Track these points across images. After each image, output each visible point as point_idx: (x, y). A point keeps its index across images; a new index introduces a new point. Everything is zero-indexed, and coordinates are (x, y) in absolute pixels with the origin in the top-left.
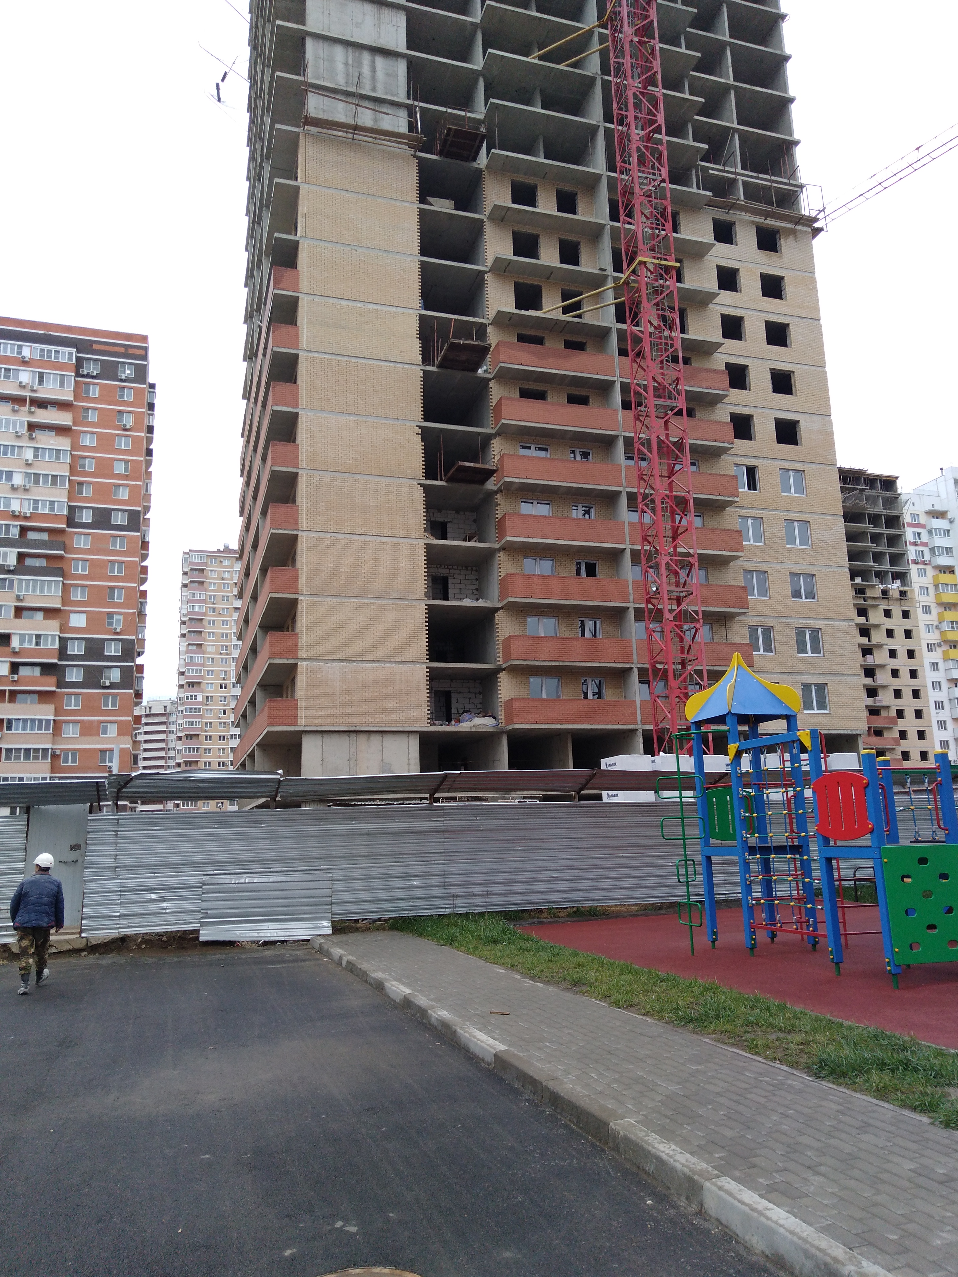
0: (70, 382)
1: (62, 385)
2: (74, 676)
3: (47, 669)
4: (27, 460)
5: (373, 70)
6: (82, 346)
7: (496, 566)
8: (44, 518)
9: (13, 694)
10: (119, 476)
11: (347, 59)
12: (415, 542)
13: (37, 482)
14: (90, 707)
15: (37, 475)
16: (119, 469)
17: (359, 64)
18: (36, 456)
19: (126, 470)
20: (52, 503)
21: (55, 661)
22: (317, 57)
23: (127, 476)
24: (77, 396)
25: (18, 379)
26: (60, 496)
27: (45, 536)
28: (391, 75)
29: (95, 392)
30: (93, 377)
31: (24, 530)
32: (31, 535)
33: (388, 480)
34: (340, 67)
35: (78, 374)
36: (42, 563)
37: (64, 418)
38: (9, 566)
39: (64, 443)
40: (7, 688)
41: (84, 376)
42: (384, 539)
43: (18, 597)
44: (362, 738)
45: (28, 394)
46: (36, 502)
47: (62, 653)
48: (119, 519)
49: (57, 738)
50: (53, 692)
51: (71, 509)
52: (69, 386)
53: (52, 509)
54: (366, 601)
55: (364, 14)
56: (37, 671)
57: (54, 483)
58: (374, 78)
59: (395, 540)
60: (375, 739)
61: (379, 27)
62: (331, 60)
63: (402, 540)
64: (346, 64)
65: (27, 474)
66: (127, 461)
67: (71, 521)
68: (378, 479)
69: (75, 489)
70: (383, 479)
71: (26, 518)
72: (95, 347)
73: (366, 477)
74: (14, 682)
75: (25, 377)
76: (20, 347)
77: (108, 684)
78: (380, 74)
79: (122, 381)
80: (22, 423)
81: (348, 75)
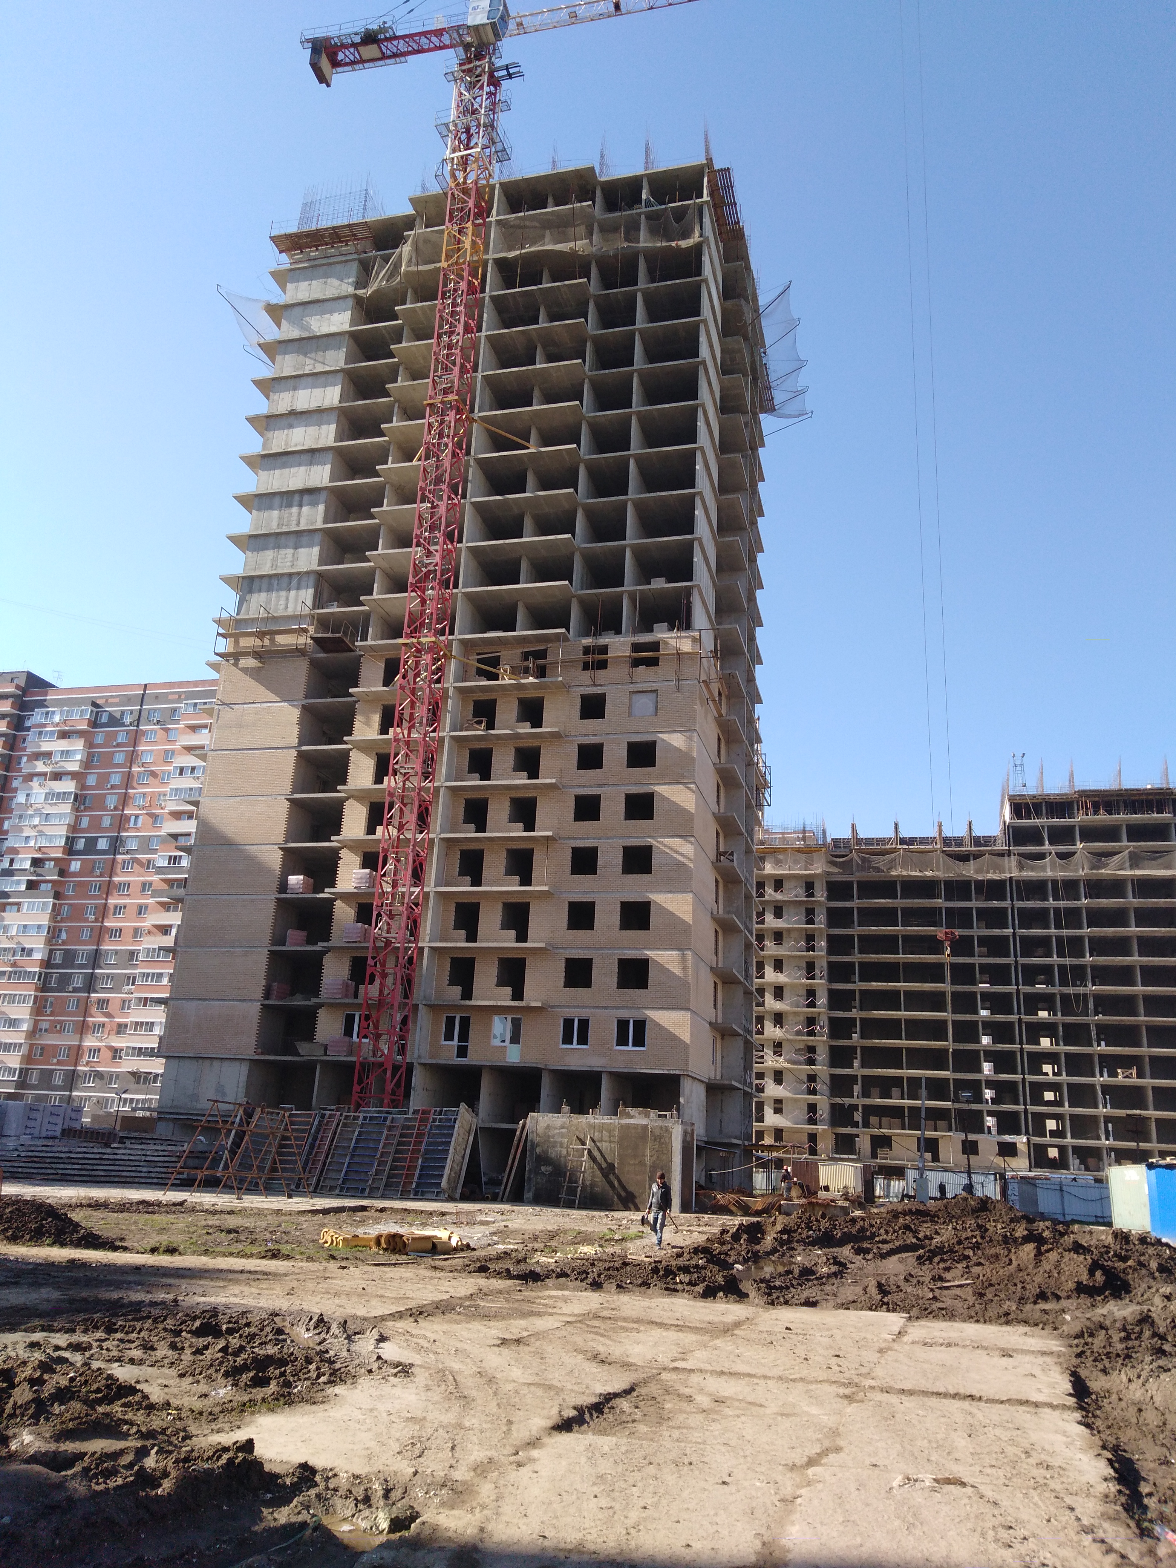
12: (268, 897)
44: (208, 1062)
54: (224, 949)
60: (216, 1064)
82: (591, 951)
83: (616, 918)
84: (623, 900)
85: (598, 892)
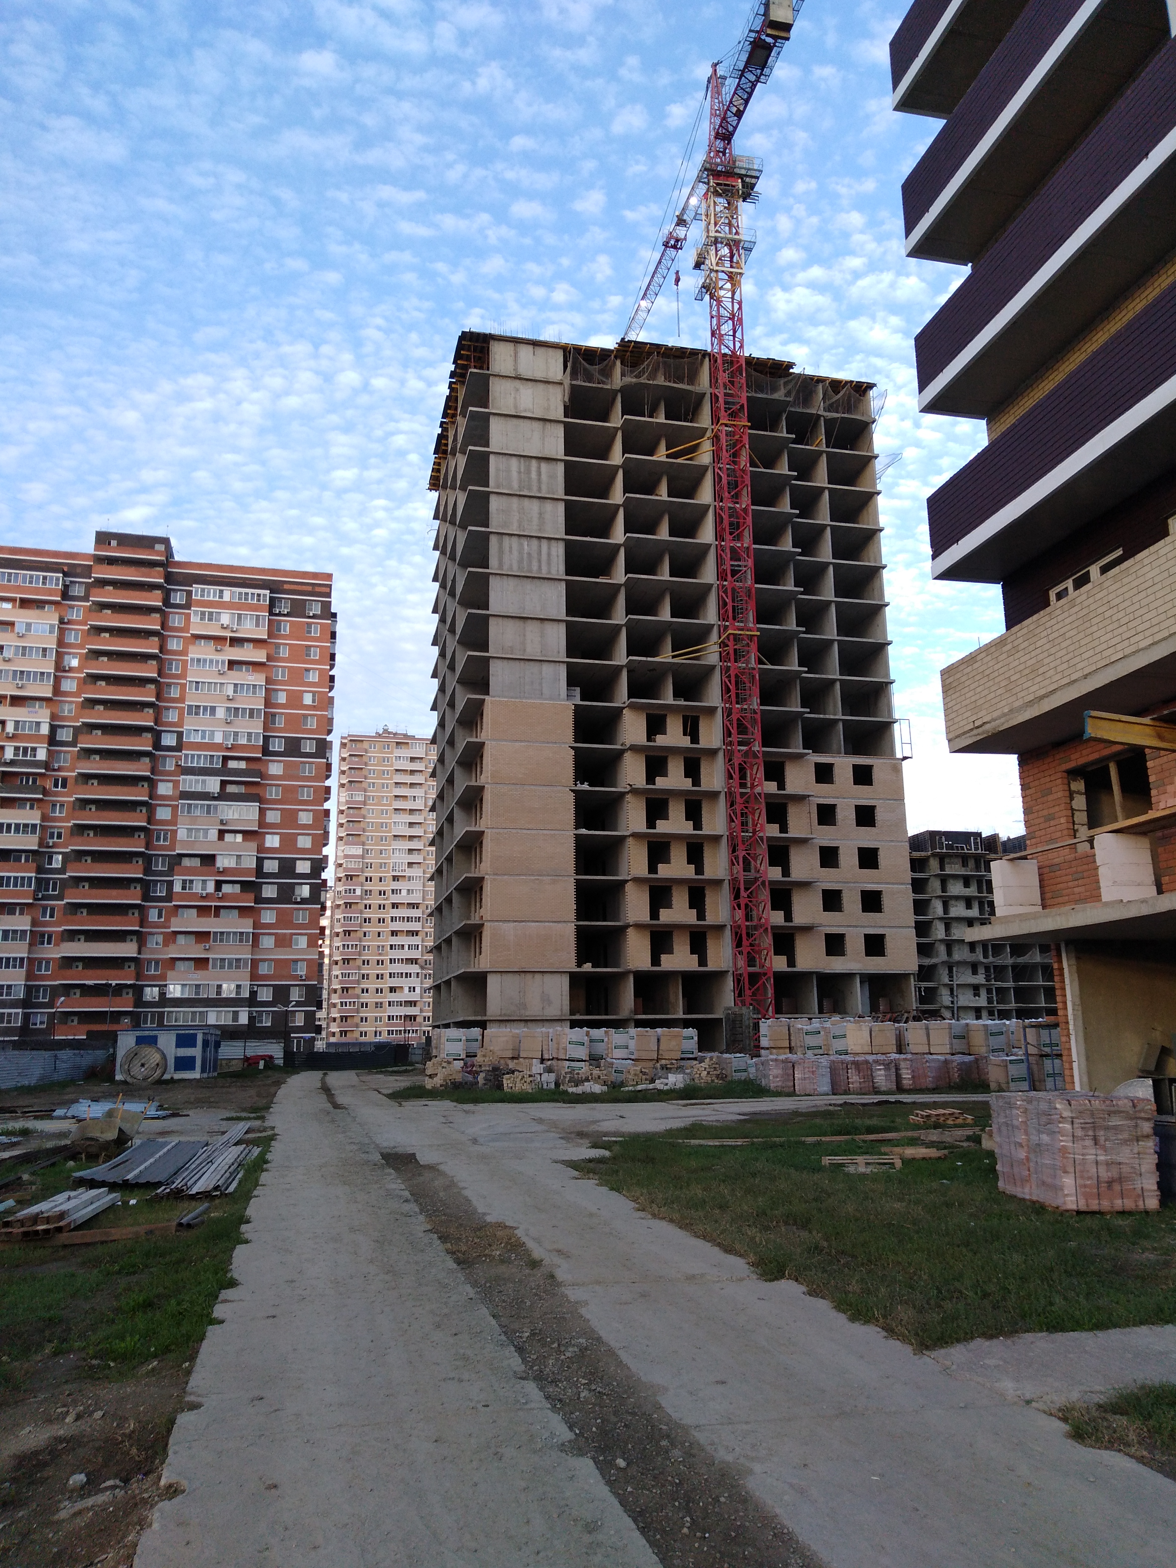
0: (264, 620)
1: (257, 625)
2: (270, 892)
3: (246, 886)
4: (228, 696)
5: (539, 474)
6: (274, 587)
7: (627, 849)
8: (243, 747)
9: (218, 908)
10: (308, 707)
11: (520, 469)
12: (567, 833)
13: (236, 715)
14: (284, 920)
15: (237, 709)
16: (308, 699)
17: (528, 472)
18: (235, 691)
19: (314, 701)
20: (249, 734)
21: (254, 879)
22: (498, 470)
23: (314, 706)
24: (270, 635)
25: (219, 621)
26: (257, 727)
27: (243, 765)
28: (552, 477)
29: (286, 629)
30: (284, 615)
31: (226, 759)
32: (232, 764)
33: (548, 788)
34: (514, 474)
35: (271, 613)
36: (242, 789)
37: (260, 656)
38: (213, 793)
39: (258, 679)
40: (213, 904)
41: (276, 615)
42: (545, 832)
43: (222, 821)
44: (529, 976)
45: (229, 634)
46: (236, 734)
47: (259, 870)
48: (309, 747)
49: (255, 949)
50: (252, 907)
51: (266, 739)
52: (264, 626)
53: (249, 740)
54: (533, 878)
55: (533, 431)
56: (237, 888)
57: (251, 716)
58: (539, 480)
59: (552, 832)
60: (537, 976)
61: (543, 439)
62: (508, 470)
63: (556, 832)
64: (519, 472)
65: (228, 709)
66: (314, 693)
67: (266, 751)
68: (541, 788)
69: (269, 720)
70: (544, 788)
71: (228, 749)
72: (286, 587)
73: (532, 787)
74: (220, 899)
75: (225, 618)
76: (221, 592)
77: (299, 900)
78: (544, 477)
79: (309, 617)
80: (223, 662)
81: (520, 481)
82: (840, 885)
83: (856, 860)
84: (860, 846)
85: (840, 840)
